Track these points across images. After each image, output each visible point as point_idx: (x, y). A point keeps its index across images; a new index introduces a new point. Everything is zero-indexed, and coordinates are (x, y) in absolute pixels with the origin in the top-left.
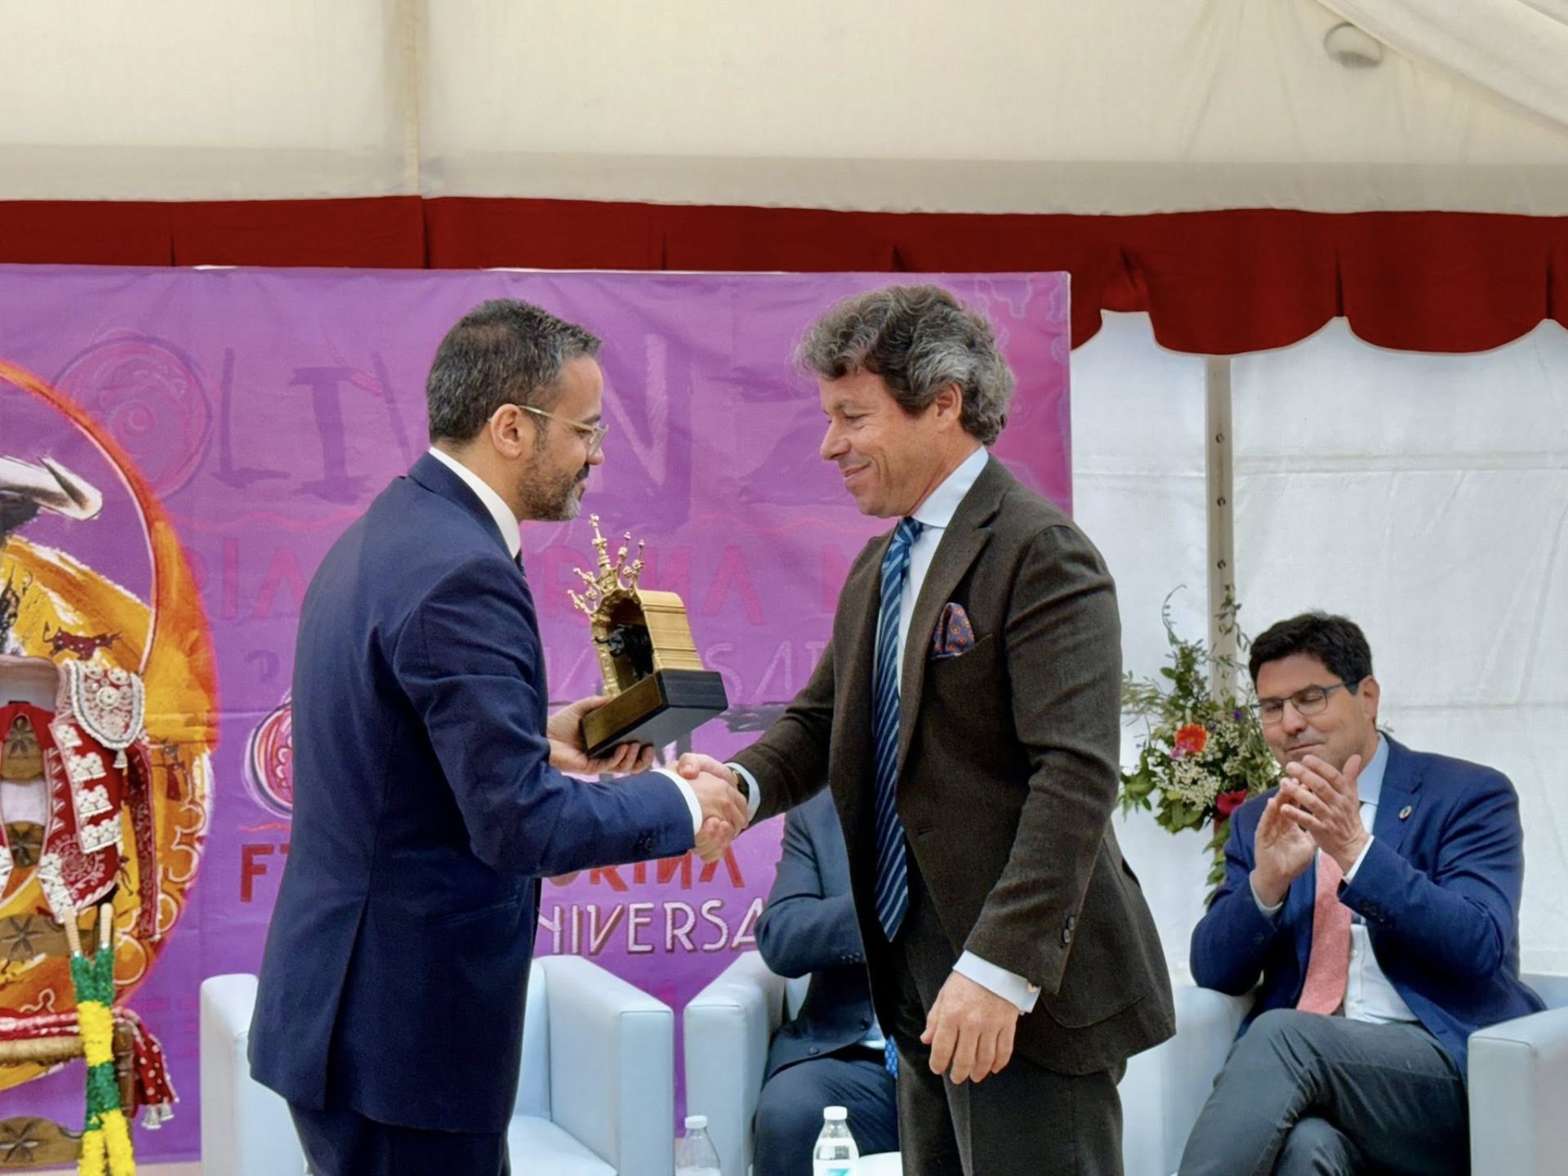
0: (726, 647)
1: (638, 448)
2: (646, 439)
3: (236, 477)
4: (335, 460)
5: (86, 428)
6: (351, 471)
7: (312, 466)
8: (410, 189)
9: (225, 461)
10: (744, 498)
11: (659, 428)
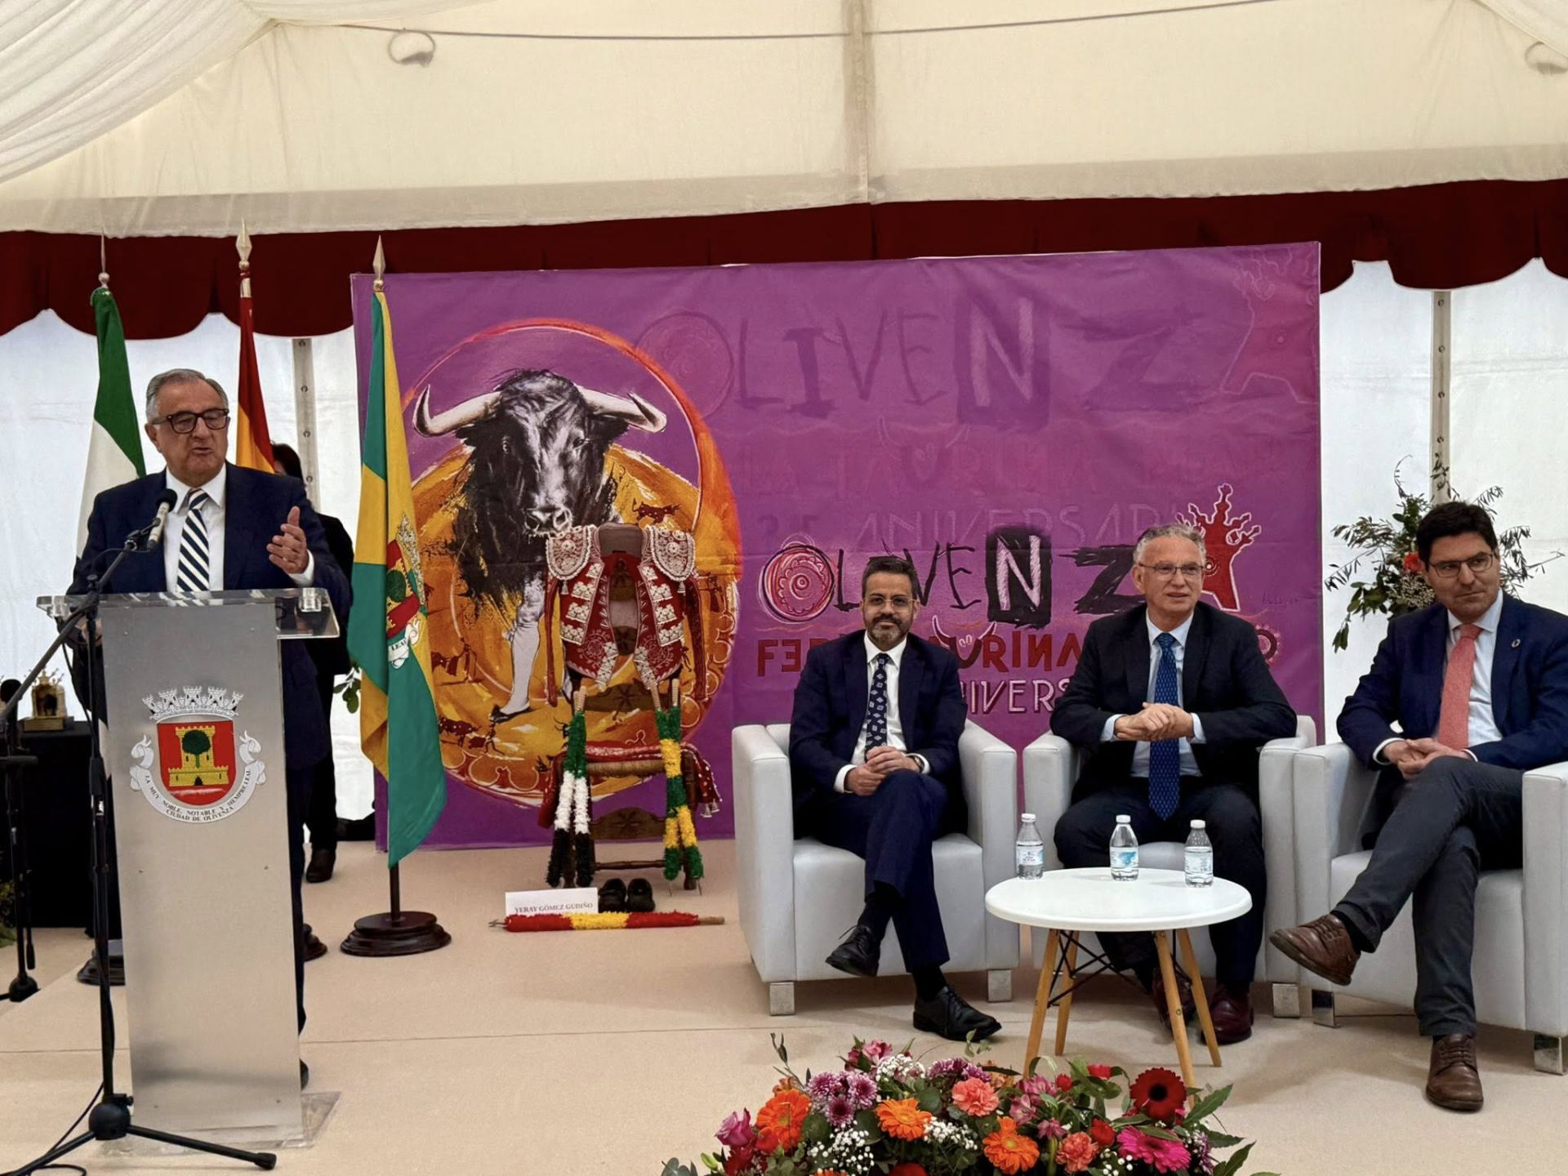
0: (1073, 509)
1: (1013, 375)
2: (1019, 370)
3: (750, 403)
4: (812, 387)
5: (656, 373)
6: (824, 397)
7: (799, 395)
8: (864, 199)
9: (743, 392)
10: (1087, 408)
11: (1028, 362)
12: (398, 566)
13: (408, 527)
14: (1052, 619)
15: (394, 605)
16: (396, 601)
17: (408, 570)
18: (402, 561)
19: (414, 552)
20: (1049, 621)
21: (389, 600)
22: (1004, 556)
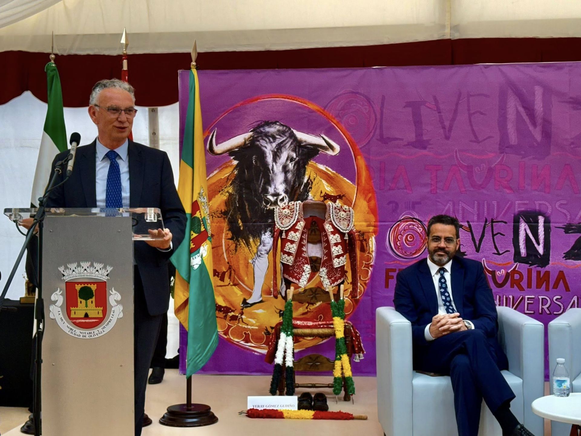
0: (564, 202)
1: (531, 128)
2: (534, 124)
3: (384, 140)
4: (419, 135)
5: (335, 124)
6: (425, 138)
7: (411, 137)
8: (447, 37)
9: (381, 135)
10: (572, 146)
11: (539, 121)
12: (198, 215)
13: (204, 194)
14: (550, 262)
15: (195, 235)
16: (196, 233)
17: (203, 217)
18: (200, 212)
19: (206, 207)
20: (548, 264)
21: (192, 232)
22: (523, 227)
